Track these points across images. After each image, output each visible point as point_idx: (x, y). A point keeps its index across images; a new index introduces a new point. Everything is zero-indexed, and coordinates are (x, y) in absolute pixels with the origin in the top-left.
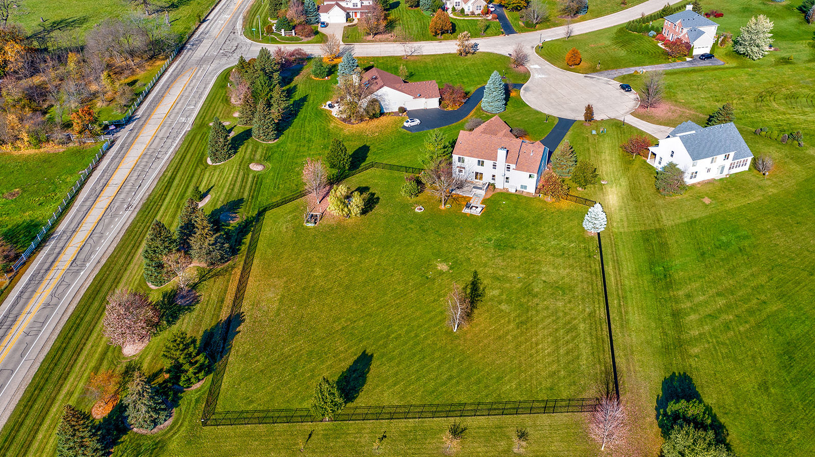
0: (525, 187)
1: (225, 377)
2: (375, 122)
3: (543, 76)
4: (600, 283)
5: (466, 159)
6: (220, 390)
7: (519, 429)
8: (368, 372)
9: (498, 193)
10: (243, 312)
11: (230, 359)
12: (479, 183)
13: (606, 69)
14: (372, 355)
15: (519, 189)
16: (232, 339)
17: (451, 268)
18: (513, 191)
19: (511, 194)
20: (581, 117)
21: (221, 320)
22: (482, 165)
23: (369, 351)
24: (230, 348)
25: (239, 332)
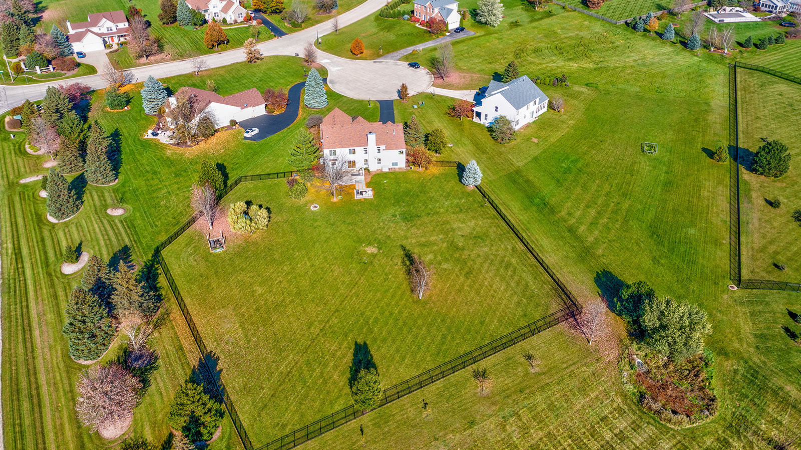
0: (396, 164)
1: (240, 416)
2: (213, 140)
3: (339, 68)
4: (504, 224)
5: (338, 150)
6: (244, 429)
7: (524, 354)
8: (372, 358)
9: (375, 175)
10: (211, 352)
11: (232, 398)
12: (355, 170)
13: (388, 53)
14: (365, 343)
15: (391, 166)
16: (220, 379)
17: (380, 249)
18: (387, 170)
19: (386, 173)
20: (395, 97)
21: (194, 366)
22: (354, 153)
23: (360, 341)
24: (224, 388)
25: (221, 370)
